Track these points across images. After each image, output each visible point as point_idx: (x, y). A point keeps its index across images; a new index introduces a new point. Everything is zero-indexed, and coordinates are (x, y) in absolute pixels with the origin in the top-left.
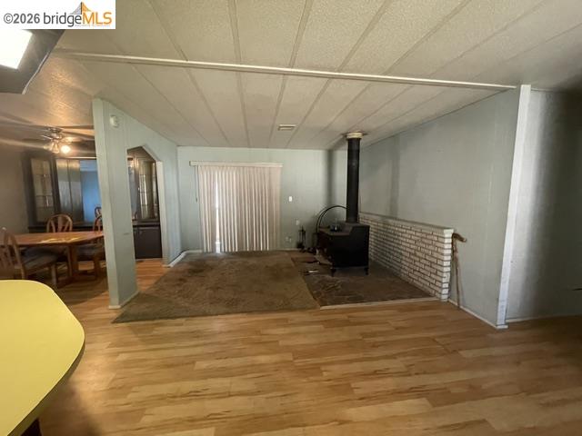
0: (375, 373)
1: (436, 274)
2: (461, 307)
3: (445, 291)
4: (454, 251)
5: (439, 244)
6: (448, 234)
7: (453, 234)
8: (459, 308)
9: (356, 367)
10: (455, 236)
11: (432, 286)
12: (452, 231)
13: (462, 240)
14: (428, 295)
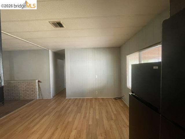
0: (32, 121)
1: (35, 93)
2: (43, 98)
3: (38, 97)
4: (39, 85)
5: (34, 85)
6: (37, 81)
7: (38, 81)
8: (42, 99)
9: (27, 123)
10: (39, 81)
11: (34, 97)
12: (38, 80)
13: (41, 82)
14: (33, 100)
